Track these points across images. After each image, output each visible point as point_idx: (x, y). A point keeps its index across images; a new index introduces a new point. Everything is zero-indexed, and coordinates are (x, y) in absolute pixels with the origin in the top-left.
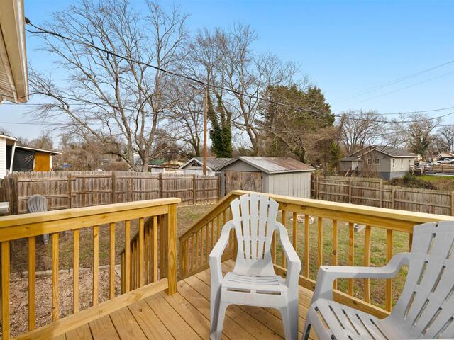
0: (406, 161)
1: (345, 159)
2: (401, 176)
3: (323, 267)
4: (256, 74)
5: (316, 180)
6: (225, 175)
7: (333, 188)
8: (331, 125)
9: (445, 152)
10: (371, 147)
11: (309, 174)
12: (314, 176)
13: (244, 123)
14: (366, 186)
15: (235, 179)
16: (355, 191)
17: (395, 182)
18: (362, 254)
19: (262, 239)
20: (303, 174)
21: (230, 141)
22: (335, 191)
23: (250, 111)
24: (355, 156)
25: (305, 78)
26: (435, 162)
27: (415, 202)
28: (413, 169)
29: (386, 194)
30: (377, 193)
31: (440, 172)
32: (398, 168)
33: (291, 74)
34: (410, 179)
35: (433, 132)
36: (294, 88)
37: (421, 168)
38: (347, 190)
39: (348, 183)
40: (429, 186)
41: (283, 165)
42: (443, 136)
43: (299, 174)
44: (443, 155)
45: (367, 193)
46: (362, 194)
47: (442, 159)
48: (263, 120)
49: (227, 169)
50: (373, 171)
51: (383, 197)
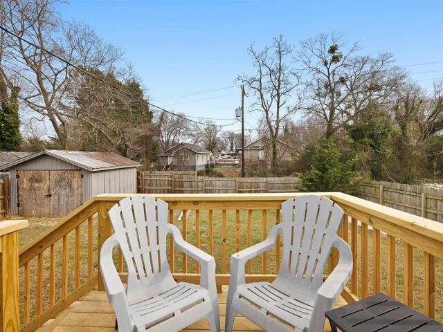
0: (205, 156)
1: (162, 154)
2: (203, 169)
3: (234, 255)
4: (65, 45)
5: (142, 176)
6: (18, 176)
7: (158, 182)
8: (150, 121)
9: (224, 150)
10: (182, 144)
11: (135, 170)
12: (141, 172)
13: (44, 105)
14: (185, 179)
15: (38, 181)
16: (177, 184)
17: (200, 174)
18: (194, 238)
19: (154, 248)
20: (129, 170)
21: (17, 127)
22: (160, 185)
23: (55, 91)
24: (170, 151)
25: (130, 68)
26: (220, 158)
27: (217, 188)
28: (209, 163)
29: (200, 184)
30: (193, 183)
31: (224, 165)
32: (201, 161)
33: (112, 60)
34: (209, 170)
35: (218, 136)
36: (111, 76)
37: (214, 162)
38: (170, 183)
39: (171, 177)
40: (220, 175)
41: (107, 161)
42: (223, 139)
43: (125, 170)
44: (224, 152)
45: (186, 184)
46: (182, 186)
47: (223, 155)
48: (72, 106)
49: (22, 168)
50: (186, 165)
51: (198, 187)
